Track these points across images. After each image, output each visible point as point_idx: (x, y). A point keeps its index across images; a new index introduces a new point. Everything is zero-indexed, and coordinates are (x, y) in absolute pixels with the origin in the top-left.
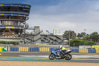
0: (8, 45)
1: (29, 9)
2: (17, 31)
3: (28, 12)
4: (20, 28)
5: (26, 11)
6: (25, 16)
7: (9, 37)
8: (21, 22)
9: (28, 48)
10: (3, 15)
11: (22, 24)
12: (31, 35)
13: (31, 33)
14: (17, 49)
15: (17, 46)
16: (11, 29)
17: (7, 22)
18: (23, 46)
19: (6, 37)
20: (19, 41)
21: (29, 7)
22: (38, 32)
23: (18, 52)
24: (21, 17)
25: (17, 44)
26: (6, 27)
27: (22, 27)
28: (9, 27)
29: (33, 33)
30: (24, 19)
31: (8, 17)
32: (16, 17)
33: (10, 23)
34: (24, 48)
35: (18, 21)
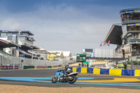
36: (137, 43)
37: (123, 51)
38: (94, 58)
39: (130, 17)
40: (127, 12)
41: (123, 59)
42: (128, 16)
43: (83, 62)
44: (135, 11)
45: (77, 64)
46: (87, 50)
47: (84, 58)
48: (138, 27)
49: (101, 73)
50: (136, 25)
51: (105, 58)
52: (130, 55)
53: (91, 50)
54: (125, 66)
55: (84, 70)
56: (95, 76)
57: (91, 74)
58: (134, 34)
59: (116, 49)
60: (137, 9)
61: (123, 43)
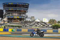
0: (15, 28)
1: (28, 6)
3: (28, 8)
4: (23, 17)
5: (26, 7)
6: (25, 10)
7: (16, 23)
9: (27, 29)
10: (12, 9)
11: (24, 15)
12: (29, 22)
13: (29, 21)
15: (21, 28)
17: (14, 14)
18: (24, 28)
19: (14, 23)
20: (22, 25)
21: (28, 5)
22: (34, 20)
23: (21, 32)
25: (21, 27)
26: (14, 17)
28: (16, 17)
29: (30, 21)
30: (25, 12)
31: (15, 11)
32: (20, 11)
36: (10, 17)
37: (4, 21)
39: (7, 6)
40: (5, 4)
41: (4, 24)
44: (9, 4)
52: (7, 22)
54: (5, 27)
58: (9, 13)
59: (1, 20)
61: (4, 17)
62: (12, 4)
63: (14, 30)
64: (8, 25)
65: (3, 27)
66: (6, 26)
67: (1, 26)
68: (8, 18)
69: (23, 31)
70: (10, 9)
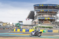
2: (51, 20)
3: (58, 9)
4: (53, 19)
6: (56, 11)
7: (47, 24)
8: (54, 15)
9: (58, 30)
14: (52, 31)
16: (48, 19)
17: (45, 15)
18: (55, 29)
19: (45, 24)
20: (53, 26)
24: (54, 12)
25: (52, 28)
26: (45, 18)
27: (55, 18)
31: (46, 12)
32: (51, 12)
33: (47, 16)
34: (56, 30)
35: (52, 15)
36: (41, 18)
37: (35, 22)
38: (23, 25)
39: (38, 8)
40: (36, 6)
41: (35, 25)
42: (37, 7)
43: (18, 27)
44: (40, 5)
45: (16, 28)
46: (20, 22)
47: (19, 25)
48: (41, 12)
49: (26, 31)
50: (40, 11)
51: (28, 25)
52: (38, 23)
53: (21, 22)
55: (19, 30)
56: (23, 32)
57: (22, 32)
58: (40, 15)
59: (32, 21)
60: (41, 4)
61: (35, 19)
62: (43, 5)
63: (45, 31)
64: (39, 27)
65: (35, 28)
66: (37, 27)
67: (32, 27)
68: (39, 19)
69: (54, 32)
70: (41, 11)
